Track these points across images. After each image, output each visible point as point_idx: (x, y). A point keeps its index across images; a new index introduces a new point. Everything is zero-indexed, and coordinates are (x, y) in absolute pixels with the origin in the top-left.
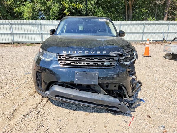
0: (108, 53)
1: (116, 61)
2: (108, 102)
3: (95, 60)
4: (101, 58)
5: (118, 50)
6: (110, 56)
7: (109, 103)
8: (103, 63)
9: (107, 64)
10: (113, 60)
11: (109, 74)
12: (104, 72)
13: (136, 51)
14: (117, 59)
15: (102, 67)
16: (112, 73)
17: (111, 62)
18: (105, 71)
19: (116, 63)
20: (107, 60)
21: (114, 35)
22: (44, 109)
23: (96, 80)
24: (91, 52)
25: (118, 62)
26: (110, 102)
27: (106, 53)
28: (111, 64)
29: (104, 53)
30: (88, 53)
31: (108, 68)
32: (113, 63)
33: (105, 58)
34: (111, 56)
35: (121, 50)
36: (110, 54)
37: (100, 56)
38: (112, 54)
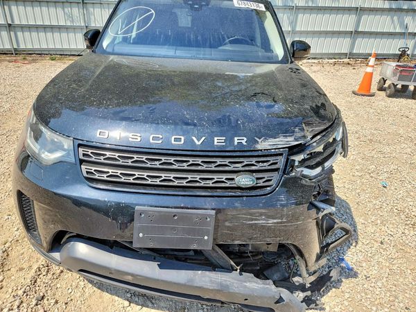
0: (252, 141)
1: (277, 170)
2: (243, 295)
3: (204, 167)
4: (227, 161)
5: (286, 132)
6: (256, 154)
7: (246, 300)
8: (233, 179)
9: (244, 180)
10: (266, 166)
11: (251, 214)
12: (235, 208)
13: (344, 123)
14: (281, 161)
15: (227, 194)
16: (260, 211)
17: (260, 175)
18: (236, 204)
19: (275, 177)
20: (247, 168)
21: (277, 56)
22: (59, 286)
23: (206, 238)
24: (194, 138)
25: (284, 173)
26: (250, 296)
27: (244, 142)
28: (261, 183)
29: (236, 140)
30: (182, 142)
31: (247, 196)
32: (266, 175)
33: (241, 160)
34: (260, 153)
35: (297, 130)
36: (259, 147)
37: (221, 153)
38: (264, 145)
